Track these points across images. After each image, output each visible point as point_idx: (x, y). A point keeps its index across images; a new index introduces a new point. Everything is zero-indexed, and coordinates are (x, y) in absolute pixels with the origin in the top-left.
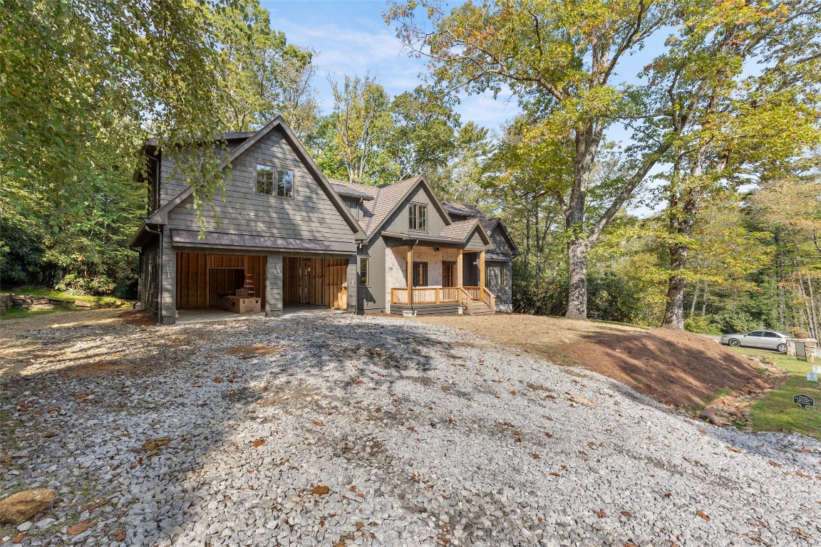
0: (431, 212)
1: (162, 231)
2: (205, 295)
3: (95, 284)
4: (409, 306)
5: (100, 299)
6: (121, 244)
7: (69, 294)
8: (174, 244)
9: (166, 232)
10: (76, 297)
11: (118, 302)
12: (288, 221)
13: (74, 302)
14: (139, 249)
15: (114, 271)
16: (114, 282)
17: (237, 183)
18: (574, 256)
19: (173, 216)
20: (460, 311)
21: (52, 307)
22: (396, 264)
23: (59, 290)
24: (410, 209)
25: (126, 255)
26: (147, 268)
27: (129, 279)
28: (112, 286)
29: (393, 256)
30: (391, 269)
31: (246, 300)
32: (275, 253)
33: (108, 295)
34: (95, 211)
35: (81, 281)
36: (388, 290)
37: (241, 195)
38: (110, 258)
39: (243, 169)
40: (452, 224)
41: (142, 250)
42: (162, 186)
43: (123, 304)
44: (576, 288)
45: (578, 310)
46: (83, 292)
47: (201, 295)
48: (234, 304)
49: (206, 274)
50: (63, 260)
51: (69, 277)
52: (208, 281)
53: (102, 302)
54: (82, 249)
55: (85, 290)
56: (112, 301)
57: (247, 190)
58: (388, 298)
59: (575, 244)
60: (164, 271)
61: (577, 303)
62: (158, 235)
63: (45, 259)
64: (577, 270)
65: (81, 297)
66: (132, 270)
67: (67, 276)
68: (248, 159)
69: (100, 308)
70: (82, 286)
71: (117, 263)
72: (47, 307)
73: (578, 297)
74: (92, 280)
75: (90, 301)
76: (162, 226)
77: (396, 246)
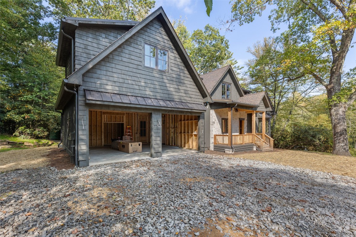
0: (233, 88)
1: (77, 91)
2: (101, 139)
3: (36, 132)
4: (229, 146)
5: (39, 141)
6: (50, 109)
7: (20, 139)
8: (87, 102)
9: (81, 92)
10: (25, 140)
11: (50, 143)
12: (165, 88)
13: (23, 143)
14: (61, 111)
15: (47, 125)
16: (47, 131)
17: (133, 57)
18: (337, 114)
19: (86, 79)
20: (255, 149)
21: (10, 146)
22: (217, 120)
23: (15, 136)
24: (223, 86)
25: (54, 116)
26: (66, 123)
27: (56, 129)
28: (46, 133)
29: (215, 115)
30: (214, 123)
31: (133, 144)
32: (157, 110)
33: (44, 138)
34: (35, 89)
35: (28, 131)
36: (212, 136)
37: (135, 66)
38: (44, 117)
39: (136, 46)
40: (244, 96)
41: (63, 111)
42: (76, 58)
43: (53, 144)
44: (341, 135)
45: (345, 149)
46: (30, 137)
47: (99, 139)
48: (123, 146)
49: (101, 126)
50: (17, 118)
51: (21, 128)
52: (103, 130)
53: (41, 143)
54: (28, 112)
55: (31, 136)
56: (46, 142)
57: (139, 63)
58: (212, 140)
59: (337, 106)
60: (79, 124)
61: (343, 144)
62: (74, 95)
63: (6, 118)
64: (341, 124)
65: (28, 140)
66: (58, 124)
67: (20, 128)
68: (139, 39)
69: (39, 146)
70: (28, 134)
71: (48, 120)
72: (7, 147)
73: (343, 141)
74: (35, 130)
75: (33, 143)
76: (78, 86)
77: (217, 108)
